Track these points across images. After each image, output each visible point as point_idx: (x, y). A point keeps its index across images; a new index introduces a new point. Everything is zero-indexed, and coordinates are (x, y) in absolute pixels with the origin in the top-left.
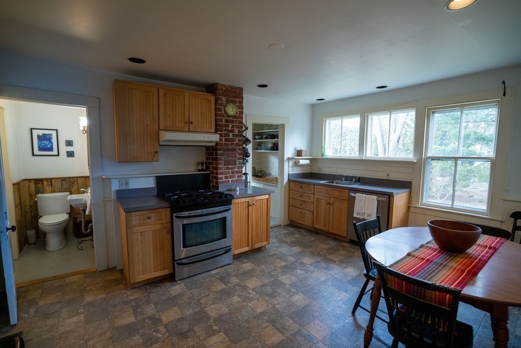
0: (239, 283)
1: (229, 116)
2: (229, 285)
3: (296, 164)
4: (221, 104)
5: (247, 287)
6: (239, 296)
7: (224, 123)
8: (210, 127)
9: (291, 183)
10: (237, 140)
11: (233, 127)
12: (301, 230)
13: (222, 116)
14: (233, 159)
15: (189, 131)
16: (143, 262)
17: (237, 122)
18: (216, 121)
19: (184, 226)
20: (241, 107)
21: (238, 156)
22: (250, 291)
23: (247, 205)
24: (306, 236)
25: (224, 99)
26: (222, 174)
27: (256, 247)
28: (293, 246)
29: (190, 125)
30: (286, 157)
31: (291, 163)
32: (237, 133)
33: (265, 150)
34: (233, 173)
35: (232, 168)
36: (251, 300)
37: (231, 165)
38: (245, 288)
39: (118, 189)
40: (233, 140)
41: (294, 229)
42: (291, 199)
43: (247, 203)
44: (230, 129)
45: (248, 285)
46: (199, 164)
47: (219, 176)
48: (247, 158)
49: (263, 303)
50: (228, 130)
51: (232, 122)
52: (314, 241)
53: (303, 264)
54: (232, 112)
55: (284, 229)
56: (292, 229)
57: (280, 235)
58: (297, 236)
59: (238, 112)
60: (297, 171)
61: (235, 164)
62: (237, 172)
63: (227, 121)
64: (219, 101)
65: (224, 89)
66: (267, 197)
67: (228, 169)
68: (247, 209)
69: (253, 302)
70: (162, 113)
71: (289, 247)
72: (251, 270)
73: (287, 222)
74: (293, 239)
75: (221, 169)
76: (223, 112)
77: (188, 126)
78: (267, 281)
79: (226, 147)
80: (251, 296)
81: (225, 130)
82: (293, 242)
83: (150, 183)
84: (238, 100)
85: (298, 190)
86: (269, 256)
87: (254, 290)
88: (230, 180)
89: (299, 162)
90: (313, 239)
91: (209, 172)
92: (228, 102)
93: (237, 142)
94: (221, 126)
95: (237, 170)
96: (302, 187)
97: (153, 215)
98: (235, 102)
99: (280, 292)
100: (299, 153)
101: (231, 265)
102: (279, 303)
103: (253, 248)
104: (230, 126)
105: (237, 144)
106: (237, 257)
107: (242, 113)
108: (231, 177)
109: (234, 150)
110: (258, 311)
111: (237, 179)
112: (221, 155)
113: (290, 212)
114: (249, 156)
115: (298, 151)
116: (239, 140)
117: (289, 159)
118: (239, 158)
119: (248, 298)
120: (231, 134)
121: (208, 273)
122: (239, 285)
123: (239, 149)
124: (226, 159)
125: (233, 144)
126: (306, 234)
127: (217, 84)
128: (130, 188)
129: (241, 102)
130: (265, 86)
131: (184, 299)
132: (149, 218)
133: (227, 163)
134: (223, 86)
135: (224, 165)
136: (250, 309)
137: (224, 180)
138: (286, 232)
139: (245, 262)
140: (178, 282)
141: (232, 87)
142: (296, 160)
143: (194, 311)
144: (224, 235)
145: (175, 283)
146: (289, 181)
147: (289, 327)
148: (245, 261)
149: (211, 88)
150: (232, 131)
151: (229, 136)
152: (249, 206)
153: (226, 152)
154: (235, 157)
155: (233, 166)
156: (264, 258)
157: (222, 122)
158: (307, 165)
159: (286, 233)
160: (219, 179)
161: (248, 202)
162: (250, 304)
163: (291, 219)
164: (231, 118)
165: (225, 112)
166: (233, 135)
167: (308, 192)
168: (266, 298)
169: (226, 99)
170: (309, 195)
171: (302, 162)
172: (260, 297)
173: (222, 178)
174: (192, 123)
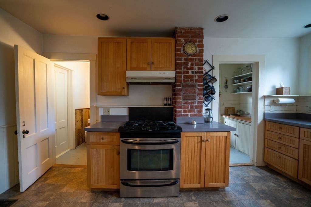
1: (188, 55)
3: (275, 103)
4: (180, 45)
7: (183, 61)
8: (170, 66)
9: (267, 122)
10: (197, 76)
11: (192, 64)
12: (279, 178)
13: (181, 55)
14: (192, 94)
15: (151, 69)
17: (197, 60)
18: (176, 60)
20: (201, 46)
21: (197, 91)
23: (199, 140)
24: (286, 188)
25: (183, 40)
26: (180, 107)
27: (210, 186)
28: (262, 198)
29: (152, 65)
30: (260, 95)
31: (267, 102)
32: (197, 69)
33: (242, 91)
34: (192, 107)
35: (191, 103)
37: (190, 100)
39: (103, 115)
40: (192, 77)
41: (268, 174)
42: (266, 140)
43: (199, 138)
44: (189, 67)
46: (165, 99)
47: (177, 110)
50: (187, 68)
51: (191, 60)
52: (297, 200)
54: (191, 51)
55: (256, 170)
56: (266, 174)
57: (248, 177)
58: (271, 184)
59: (198, 51)
60: (275, 110)
61: (194, 99)
62: (196, 107)
63: (186, 60)
64: (178, 43)
65: (183, 31)
66: (225, 134)
67: (187, 103)
71: (254, 197)
73: (261, 164)
74: (264, 188)
75: (179, 103)
76: (182, 52)
79: (185, 84)
81: (184, 68)
82: (263, 192)
84: (197, 39)
85: (276, 131)
86: (223, 202)
88: (189, 114)
89: (278, 101)
90: (296, 196)
91: (172, 106)
92: (187, 42)
93: (197, 78)
94: (181, 64)
95: (197, 105)
96: (281, 128)
97: (106, 136)
98: (194, 42)
100: (279, 91)
103: (206, 186)
104: (190, 64)
105: (196, 81)
107: (202, 51)
108: (190, 111)
109: (194, 86)
111: (196, 113)
112: (180, 90)
113: (266, 153)
114: (214, 93)
115: (277, 89)
116: (199, 77)
117: (264, 97)
118: (199, 93)
120: (190, 72)
123: (199, 85)
124: (185, 94)
125: (193, 80)
126: (285, 185)
127: (176, 28)
128: (111, 115)
129: (202, 41)
130: (225, 18)
132: (103, 139)
133: (186, 98)
134: (183, 29)
135: (183, 100)
137: (183, 114)
138: (257, 174)
139: (192, 201)
140: (122, 199)
141: (191, 29)
142: (275, 99)
145: (119, 199)
146: (265, 120)
148: (193, 198)
150: (191, 68)
151: (188, 73)
152: (201, 141)
153: (185, 88)
154: (195, 92)
155: (192, 101)
156: (216, 202)
157: (181, 60)
158: (291, 104)
159: (257, 177)
160: (177, 112)
161: (201, 137)
163: (266, 160)
164: (190, 57)
165: (184, 52)
166: (193, 73)
167: (288, 134)
169: (185, 40)
170: (291, 138)
171: (282, 100)
173: (180, 112)
174: (153, 63)
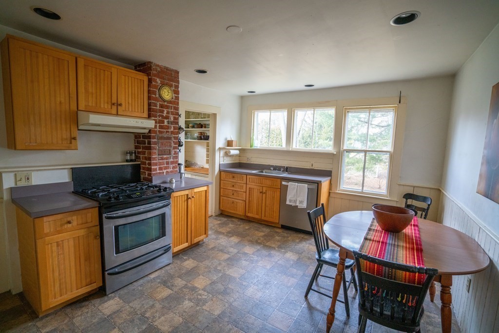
0: (186, 285)
1: (164, 101)
2: (175, 289)
3: (227, 154)
4: (156, 87)
5: (196, 288)
6: (190, 300)
7: (158, 108)
8: (142, 111)
9: (222, 173)
10: (172, 127)
11: (168, 113)
12: (234, 220)
13: (156, 99)
14: (168, 148)
15: (117, 114)
16: (60, 280)
17: (173, 108)
18: (149, 105)
19: (117, 228)
20: (176, 92)
21: (173, 145)
22: (200, 292)
23: (186, 199)
24: (240, 225)
25: (158, 81)
26: (156, 164)
27: (195, 242)
28: (231, 237)
29: (119, 107)
30: (217, 147)
31: (222, 153)
32: (172, 119)
33: (191, 139)
34: (168, 163)
35: (167, 159)
36: (205, 302)
37: (165, 155)
38: (194, 289)
39: (13, 185)
40: (168, 127)
41: (226, 219)
42: (222, 190)
43: (186, 196)
44: (164, 115)
45: (196, 285)
46: (127, 153)
47: (152, 167)
48: (180, 148)
49: (218, 303)
50: (162, 116)
51: (167, 107)
52: (248, 229)
53: (245, 254)
54: (168, 97)
55: (215, 219)
56: (224, 219)
57: (214, 226)
58: (230, 225)
59: (174, 98)
60: (227, 161)
61: (170, 154)
62: (172, 163)
63: (161, 106)
64: (153, 83)
65: (159, 69)
66: (205, 188)
67: (162, 159)
68: (186, 203)
69: (207, 304)
70: (82, 90)
71: (226, 238)
72: (194, 268)
73: (218, 212)
74: (228, 230)
75: (154, 159)
76: (157, 96)
77: (115, 107)
78: (215, 278)
79: (160, 135)
80: (204, 297)
81: (160, 116)
82: (229, 232)
83: (63, 177)
84: (174, 84)
85: (230, 180)
86: (209, 250)
87: (204, 290)
88: (165, 171)
89: (230, 152)
90: (247, 228)
91: (140, 163)
92: (163, 84)
93: (172, 130)
94: (156, 111)
95: (172, 160)
96: (234, 177)
97: (75, 218)
98: (171, 86)
99: (233, 288)
100: (229, 143)
101: (170, 265)
102: (235, 300)
103: (193, 243)
104: (165, 112)
105: (172, 132)
106: (176, 255)
107: (177, 98)
108: (166, 168)
109: (170, 138)
110: (216, 314)
111: (172, 170)
112: (155, 143)
113: (221, 202)
114: (182, 146)
115: (228, 141)
116: (175, 128)
117: (220, 149)
118: (174, 147)
119: (200, 300)
120: (166, 121)
121: (146, 279)
122: (186, 286)
123: (174, 137)
124: (161, 149)
125: (168, 132)
126: (239, 223)
127: (150, 63)
128: (33, 184)
129: (177, 87)
130: (204, 72)
131: (124, 316)
132: (69, 222)
133: (161, 153)
134: (158, 66)
135: (158, 155)
136: (207, 313)
137: (158, 171)
138: (219, 222)
139: (186, 260)
140: (109, 296)
141: (167, 69)
142: (227, 151)
143: (140, 330)
144: (163, 234)
145: (106, 298)
146: (220, 171)
147: (253, 324)
148: (185, 258)
149: (143, 67)
150: (167, 118)
151: (164, 123)
152: (188, 198)
153: (160, 141)
154: (170, 146)
155: (168, 156)
156: (205, 252)
157: (156, 106)
158: (237, 155)
159: (220, 224)
160: (152, 170)
161: (188, 195)
162: (204, 307)
163: (222, 208)
164: (166, 103)
165: (160, 96)
166: (168, 122)
167: (239, 182)
168: (220, 297)
169: (161, 81)
170: (241, 184)
171: (233, 152)
172: (213, 296)
173: (156, 170)
174: (120, 105)
